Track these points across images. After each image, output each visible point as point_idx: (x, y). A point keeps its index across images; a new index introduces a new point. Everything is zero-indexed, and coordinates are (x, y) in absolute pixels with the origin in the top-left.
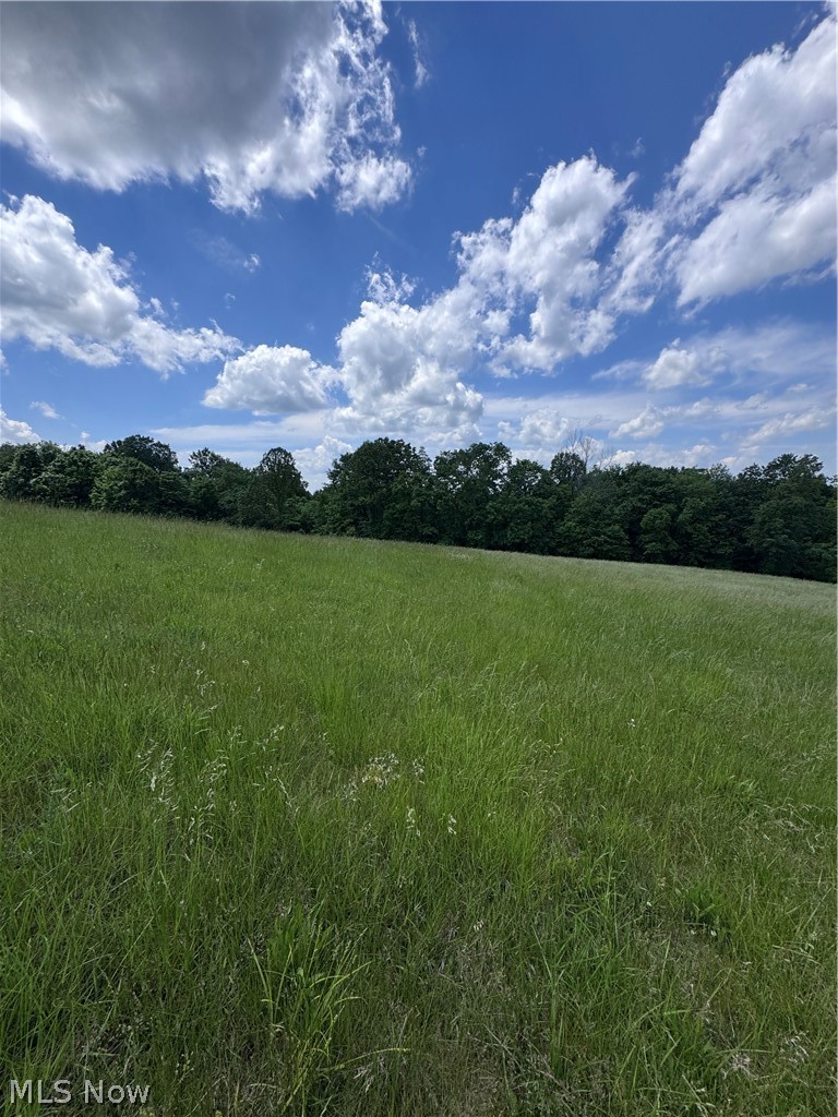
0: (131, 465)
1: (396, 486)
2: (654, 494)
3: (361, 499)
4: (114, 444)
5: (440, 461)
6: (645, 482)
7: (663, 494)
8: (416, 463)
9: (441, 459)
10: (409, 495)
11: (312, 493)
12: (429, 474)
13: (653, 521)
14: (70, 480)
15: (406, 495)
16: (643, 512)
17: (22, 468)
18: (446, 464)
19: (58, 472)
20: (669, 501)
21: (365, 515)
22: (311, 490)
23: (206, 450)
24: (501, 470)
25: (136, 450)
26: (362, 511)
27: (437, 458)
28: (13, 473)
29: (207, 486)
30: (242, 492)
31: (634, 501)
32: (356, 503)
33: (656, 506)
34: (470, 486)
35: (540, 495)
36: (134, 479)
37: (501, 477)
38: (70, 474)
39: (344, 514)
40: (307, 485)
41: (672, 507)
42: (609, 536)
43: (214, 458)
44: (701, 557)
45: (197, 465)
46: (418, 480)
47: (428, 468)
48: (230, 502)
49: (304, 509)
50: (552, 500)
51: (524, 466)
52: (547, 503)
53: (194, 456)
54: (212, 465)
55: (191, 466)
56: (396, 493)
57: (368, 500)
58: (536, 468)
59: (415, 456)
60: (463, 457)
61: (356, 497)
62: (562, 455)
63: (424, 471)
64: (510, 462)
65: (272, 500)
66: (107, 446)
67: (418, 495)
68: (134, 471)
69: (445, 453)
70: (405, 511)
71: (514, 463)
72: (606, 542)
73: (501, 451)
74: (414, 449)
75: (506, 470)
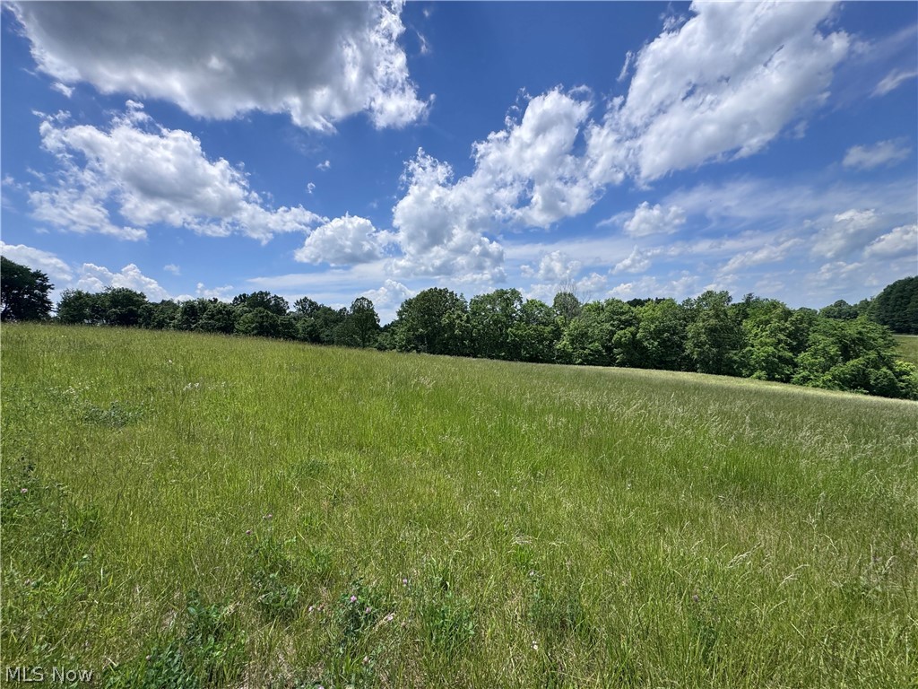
0: (260, 312)
1: (445, 320)
2: (620, 320)
3: (421, 330)
4: (240, 296)
5: (474, 302)
6: (614, 313)
7: (627, 321)
8: (455, 302)
10: (454, 326)
11: (382, 326)
12: (467, 312)
13: (620, 339)
14: (218, 324)
15: (452, 327)
16: (614, 333)
17: (185, 317)
18: (478, 304)
19: (210, 319)
20: (630, 325)
21: (423, 343)
22: (382, 325)
23: (306, 298)
24: (516, 308)
25: (258, 301)
26: (420, 338)
27: (472, 300)
28: (179, 321)
29: (312, 325)
30: (337, 328)
31: (607, 326)
32: (416, 334)
33: (622, 329)
34: (495, 319)
35: (543, 324)
36: (263, 322)
37: (515, 312)
38: (218, 320)
39: (409, 341)
40: (379, 321)
41: (632, 329)
42: (592, 350)
43: (312, 303)
44: (655, 363)
45: (299, 309)
46: (459, 317)
47: (466, 307)
48: (327, 336)
49: (379, 339)
50: (552, 327)
51: (532, 304)
52: (548, 329)
53: (297, 303)
54: (308, 307)
55: (295, 310)
56: (445, 325)
57: (425, 331)
58: (540, 305)
59: (457, 300)
60: (489, 299)
61: (417, 329)
62: (561, 294)
63: (463, 309)
64: (521, 302)
65: (357, 334)
66: (236, 299)
67: (459, 327)
68: (262, 317)
69: (477, 297)
70: (450, 338)
71: (525, 302)
72: (590, 354)
73: (515, 294)
74: (456, 295)
75: (519, 307)
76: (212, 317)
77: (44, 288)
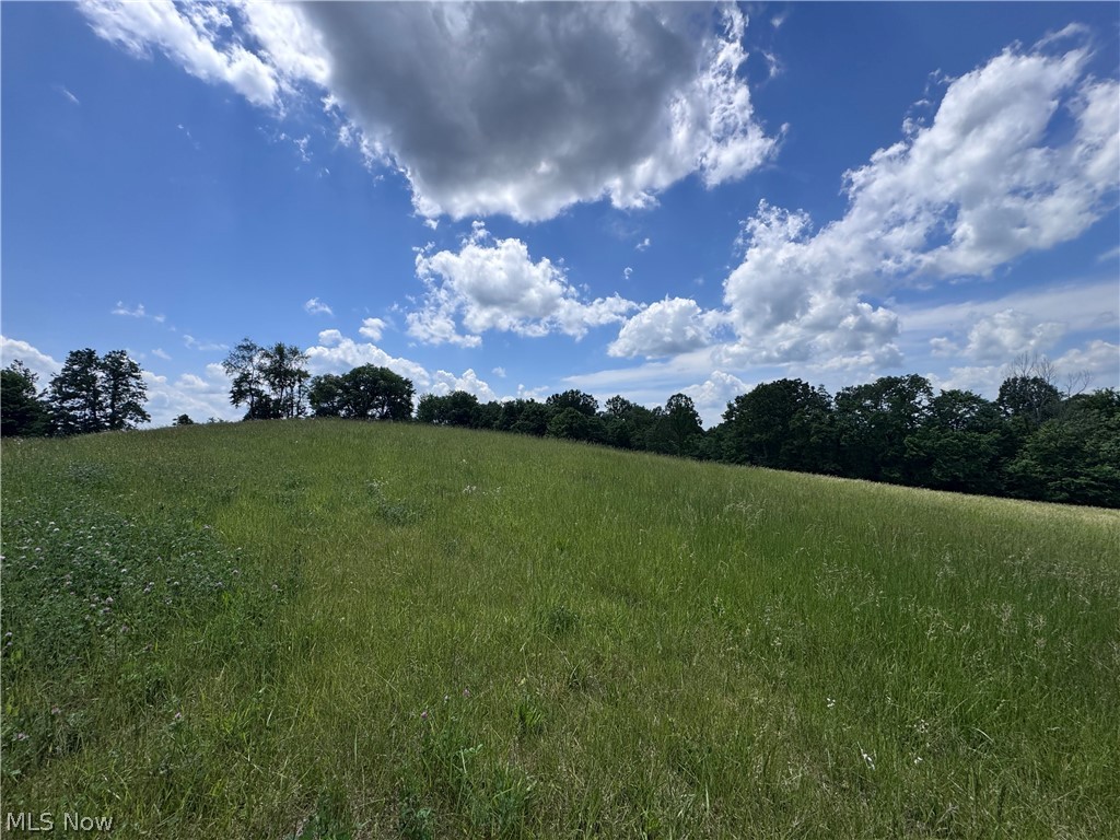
0: (570, 413)
1: (794, 423)
3: (758, 435)
4: (553, 396)
5: (843, 397)
8: (815, 400)
9: (844, 395)
10: (808, 432)
11: (706, 430)
12: (830, 411)
14: (532, 425)
15: (804, 430)
17: (505, 418)
18: (850, 399)
19: (525, 420)
21: (760, 452)
22: (705, 427)
23: (618, 397)
24: (919, 403)
25: (569, 401)
26: (757, 446)
27: (838, 394)
28: (500, 421)
29: (621, 426)
30: (650, 431)
32: (752, 440)
34: (881, 421)
35: (977, 429)
36: (572, 423)
37: (918, 410)
38: (532, 421)
39: (740, 450)
40: (701, 423)
42: (1094, 479)
43: (624, 402)
45: (610, 409)
46: (817, 418)
47: (829, 404)
48: (639, 439)
49: (701, 445)
50: (996, 435)
51: (952, 397)
52: (989, 438)
53: (609, 402)
54: (622, 408)
55: (605, 410)
56: (794, 429)
57: (764, 437)
58: (969, 399)
59: (815, 394)
60: (869, 391)
61: (751, 435)
62: (1015, 380)
63: (825, 407)
64: (931, 394)
65: (673, 438)
66: (549, 399)
67: (817, 433)
68: (572, 418)
69: (848, 389)
70: (803, 447)
71: (937, 395)
72: (1089, 486)
73: (918, 383)
74: (813, 388)
75: (926, 403)
76: (527, 418)
77: (410, 393)
